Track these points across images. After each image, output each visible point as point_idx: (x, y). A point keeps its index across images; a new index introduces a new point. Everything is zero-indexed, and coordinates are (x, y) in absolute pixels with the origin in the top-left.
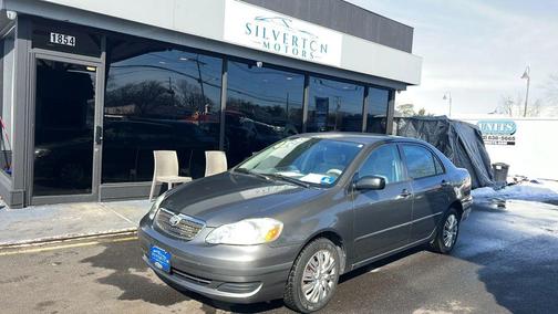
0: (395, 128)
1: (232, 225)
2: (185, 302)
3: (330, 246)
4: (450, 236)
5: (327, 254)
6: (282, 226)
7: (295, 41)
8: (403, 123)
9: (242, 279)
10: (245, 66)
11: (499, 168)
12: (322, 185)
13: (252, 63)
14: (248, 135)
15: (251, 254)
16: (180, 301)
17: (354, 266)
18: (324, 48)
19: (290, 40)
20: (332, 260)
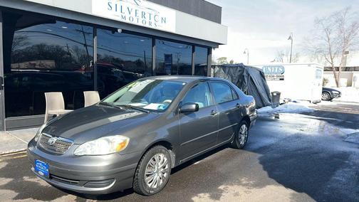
0: (212, 72)
1: (93, 142)
2: (64, 197)
3: (163, 151)
4: (243, 138)
5: (162, 156)
6: (128, 140)
7: (143, 15)
8: (217, 69)
9: (101, 178)
10: (110, 32)
11: (275, 94)
12: (158, 111)
13: (115, 30)
14: (118, 80)
15: (106, 160)
16: (60, 196)
17: (181, 162)
18: (164, 20)
19: (139, 14)
20: (166, 159)
